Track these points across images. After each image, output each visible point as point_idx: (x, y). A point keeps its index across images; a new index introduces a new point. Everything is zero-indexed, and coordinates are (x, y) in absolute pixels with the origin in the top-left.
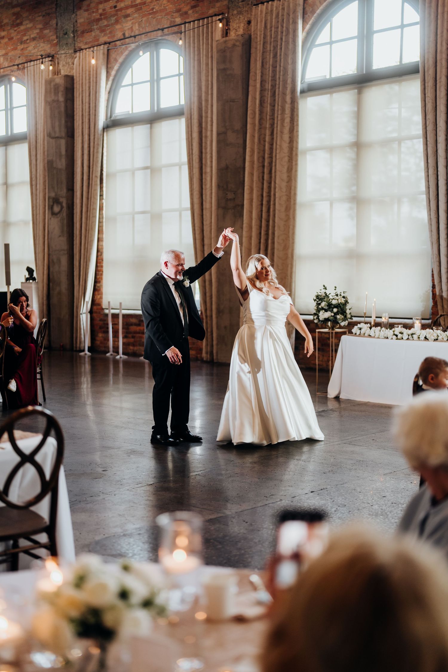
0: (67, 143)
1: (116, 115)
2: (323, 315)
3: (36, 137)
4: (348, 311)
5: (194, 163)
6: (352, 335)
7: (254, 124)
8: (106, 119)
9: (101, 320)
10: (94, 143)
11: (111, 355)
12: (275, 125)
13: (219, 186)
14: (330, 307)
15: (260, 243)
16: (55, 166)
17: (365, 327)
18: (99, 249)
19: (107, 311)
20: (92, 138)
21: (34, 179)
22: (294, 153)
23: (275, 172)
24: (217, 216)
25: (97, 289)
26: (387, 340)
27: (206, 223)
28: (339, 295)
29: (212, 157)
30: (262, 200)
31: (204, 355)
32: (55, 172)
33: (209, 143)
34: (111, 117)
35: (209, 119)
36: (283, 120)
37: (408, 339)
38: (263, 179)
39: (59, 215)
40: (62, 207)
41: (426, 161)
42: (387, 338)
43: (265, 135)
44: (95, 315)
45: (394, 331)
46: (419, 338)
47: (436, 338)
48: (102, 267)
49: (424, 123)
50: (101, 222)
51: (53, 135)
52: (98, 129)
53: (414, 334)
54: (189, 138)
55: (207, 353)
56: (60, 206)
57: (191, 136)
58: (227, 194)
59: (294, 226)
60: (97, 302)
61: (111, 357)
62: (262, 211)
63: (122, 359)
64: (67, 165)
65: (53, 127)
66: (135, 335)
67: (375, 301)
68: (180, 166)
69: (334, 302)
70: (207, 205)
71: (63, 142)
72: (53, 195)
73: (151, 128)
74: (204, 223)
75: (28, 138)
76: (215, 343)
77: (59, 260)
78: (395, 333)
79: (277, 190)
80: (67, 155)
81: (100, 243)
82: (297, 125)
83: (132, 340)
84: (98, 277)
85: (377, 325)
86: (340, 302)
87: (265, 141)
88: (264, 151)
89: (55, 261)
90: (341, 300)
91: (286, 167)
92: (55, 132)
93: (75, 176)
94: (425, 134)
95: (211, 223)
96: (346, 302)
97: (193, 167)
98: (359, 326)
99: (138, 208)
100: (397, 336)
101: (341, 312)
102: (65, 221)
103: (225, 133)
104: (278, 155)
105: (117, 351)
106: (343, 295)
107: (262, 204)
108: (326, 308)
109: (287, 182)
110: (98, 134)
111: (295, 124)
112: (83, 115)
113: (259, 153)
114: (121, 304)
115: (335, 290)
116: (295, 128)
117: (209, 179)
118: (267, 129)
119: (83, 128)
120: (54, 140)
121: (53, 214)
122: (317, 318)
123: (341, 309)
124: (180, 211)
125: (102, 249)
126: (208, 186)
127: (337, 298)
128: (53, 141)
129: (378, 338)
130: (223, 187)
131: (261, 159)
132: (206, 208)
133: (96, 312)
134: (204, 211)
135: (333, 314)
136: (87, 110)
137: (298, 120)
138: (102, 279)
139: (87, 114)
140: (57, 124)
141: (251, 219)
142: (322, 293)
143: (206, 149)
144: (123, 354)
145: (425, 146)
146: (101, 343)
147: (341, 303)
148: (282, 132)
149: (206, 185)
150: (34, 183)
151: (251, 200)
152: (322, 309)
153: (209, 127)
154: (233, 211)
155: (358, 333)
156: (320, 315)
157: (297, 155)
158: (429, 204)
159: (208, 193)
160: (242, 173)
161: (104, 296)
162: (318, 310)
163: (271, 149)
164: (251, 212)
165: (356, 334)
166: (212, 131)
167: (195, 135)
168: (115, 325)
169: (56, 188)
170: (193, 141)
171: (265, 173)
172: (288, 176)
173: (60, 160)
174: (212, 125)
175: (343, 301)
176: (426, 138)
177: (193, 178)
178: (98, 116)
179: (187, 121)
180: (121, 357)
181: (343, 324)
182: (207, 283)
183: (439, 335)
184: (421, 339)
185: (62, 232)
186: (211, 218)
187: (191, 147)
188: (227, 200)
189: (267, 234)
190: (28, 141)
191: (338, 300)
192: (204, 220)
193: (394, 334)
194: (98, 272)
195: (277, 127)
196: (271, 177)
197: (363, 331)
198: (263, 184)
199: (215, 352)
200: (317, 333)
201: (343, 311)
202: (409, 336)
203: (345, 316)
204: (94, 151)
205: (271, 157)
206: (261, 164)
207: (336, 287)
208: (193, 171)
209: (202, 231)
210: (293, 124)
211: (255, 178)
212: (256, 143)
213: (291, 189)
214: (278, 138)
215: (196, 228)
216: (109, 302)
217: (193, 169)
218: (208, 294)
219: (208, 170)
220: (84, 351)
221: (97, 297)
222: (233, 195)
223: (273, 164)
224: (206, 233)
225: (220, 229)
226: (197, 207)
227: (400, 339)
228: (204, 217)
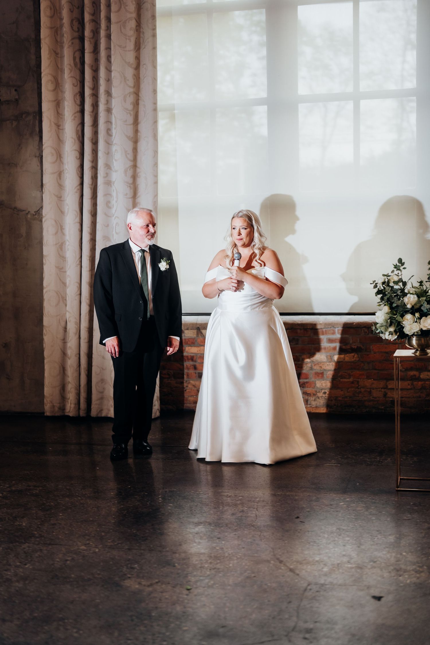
30: (82, 104)
38: (83, 63)
62: (82, 123)
104: (113, 16)
107: (83, 111)
122: (395, 331)
131: (76, 24)
141: (61, 138)
151: (58, 104)
154: (15, 123)
156: (403, 323)
157: (153, 17)
160: (33, 50)
164: (58, 126)
171: (86, 51)
189: (94, 167)
196: (96, 60)
198: (83, 72)
206: (77, 34)
211: (67, 60)
222: (14, 93)
223: (103, 33)
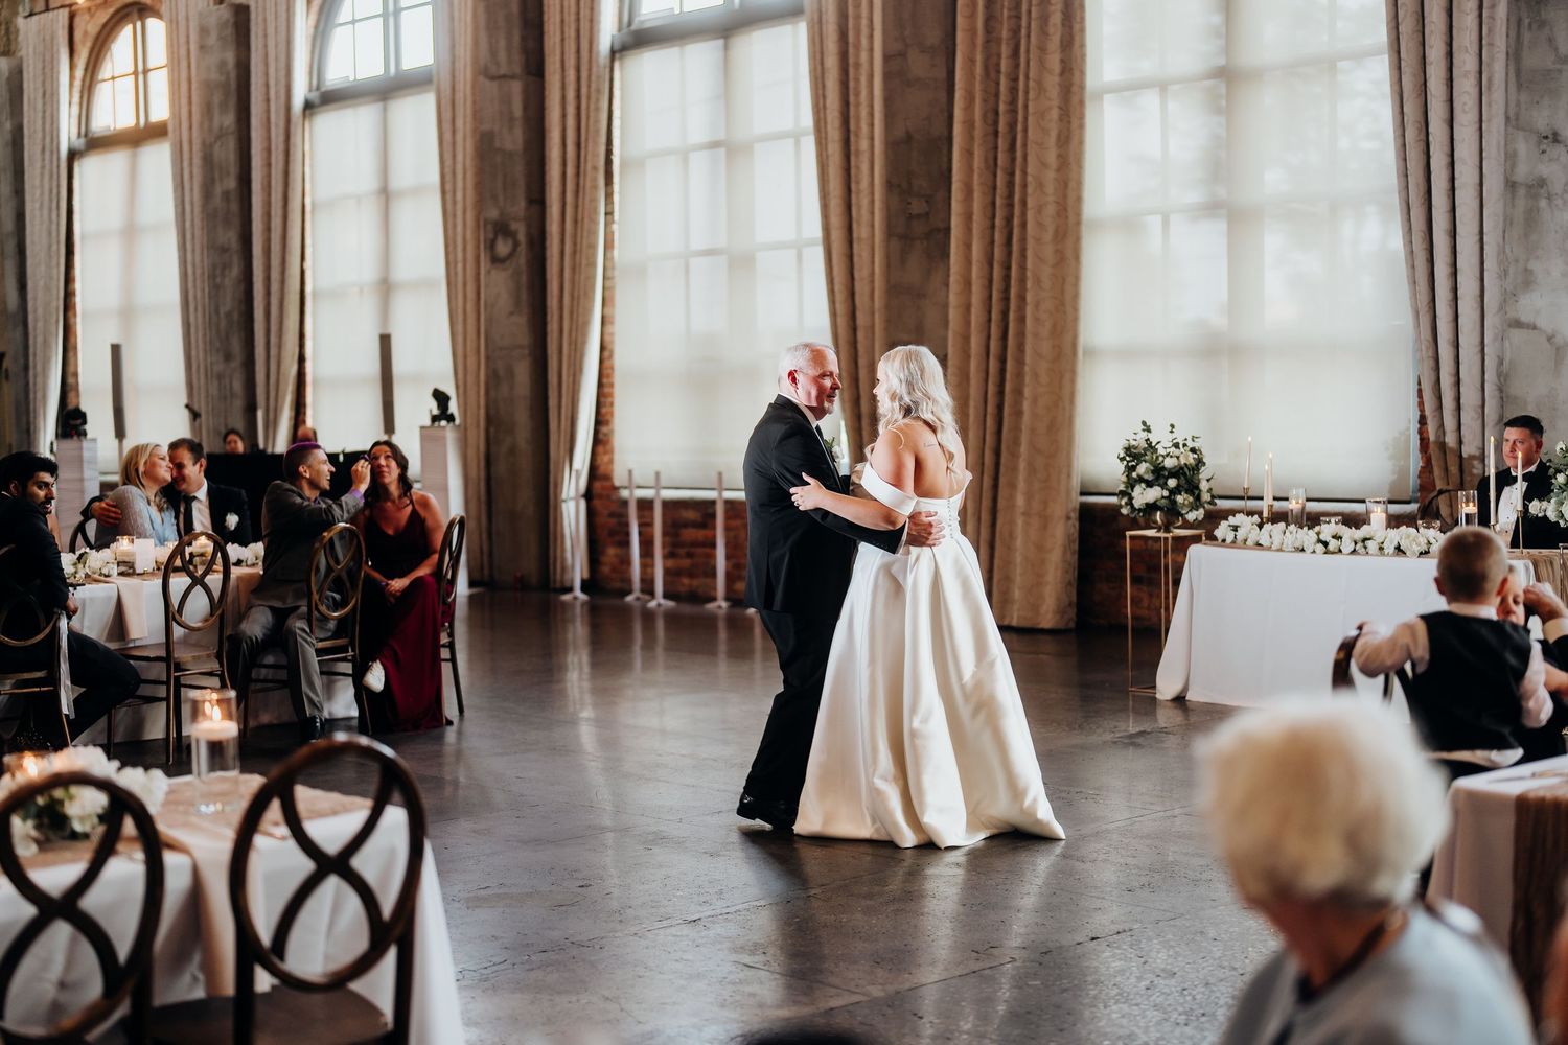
0: (526, 92)
1: (642, 18)
2: (1144, 496)
3: (453, 76)
4: (1204, 486)
5: (829, 127)
6: (1215, 543)
7: (972, 31)
8: (620, 30)
9: (612, 515)
10: (589, 86)
11: (638, 599)
12: (1024, 32)
13: (890, 185)
14: (1159, 475)
15: (989, 320)
16: (497, 144)
17: (1246, 523)
18: (605, 344)
19: (625, 494)
20: (584, 75)
21: (449, 177)
22: (1075, 100)
23: (1025, 145)
24: (888, 257)
25: (600, 441)
26: (1301, 554)
27: (861, 274)
28: (1181, 446)
29: (871, 115)
30: (994, 217)
32: (498, 159)
33: (863, 80)
34: (630, 24)
35: (864, 22)
36: (1044, 19)
37: (1354, 552)
38: (995, 164)
39: (508, 263)
40: (516, 244)
41: (1398, 109)
42: (1303, 550)
43: (999, 56)
44: (596, 502)
45: (1318, 534)
46: (1381, 549)
47: (1424, 548)
48: (612, 385)
49: (1393, 13)
50: (609, 278)
51: (493, 70)
52: (598, 53)
53: (1369, 539)
54: (815, 69)
56: (510, 243)
57: (822, 64)
58: (910, 203)
59: (1077, 278)
60: (602, 470)
61: (637, 604)
62: (992, 242)
63: (662, 609)
64: (527, 144)
65: (493, 53)
66: (693, 550)
67: (1271, 460)
68: (797, 137)
69: (1169, 463)
70: (861, 232)
71: (516, 87)
72: (493, 214)
73: (726, 48)
74: (856, 274)
75: (435, 80)
77: (511, 373)
78: (1322, 537)
79: (1030, 190)
80: (526, 119)
81: (608, 329)
82: (1082, 30)
83: (686, 563)
84: (604, 410)
85: (1278, 517)
86: (1183, 461)
87: (999, 72)
88: (997, 95)
89: (501, 373)
90: (1186, 456)
91: (1053, 134)
92: (498, 64)
93: (547, 168)
94: (1395, 42)
95: (872, 274)
96: (1200, 462)
97: (826, 138)
98: (1232, 520)
99: (697, 243)
100: (1326, 544)
101: (1186, 486)
102: (524, 278)
103: (903, 55)
104: (1030, 104)
105: (648, 588)
106: (1190, 444)
107: (993, 227)
108: (1149, 477)
109: (1058, 170)
110: (598, 66)
111: (1076, 27)
112: (562, 21)
113: (985, 101)
114: (658, 474)
115: (1171, 432)
116: (1077, 38)
117: (865, 167)
118: (1004, 42)
119: (563, 53)
120: (495, 84)
121: (496, 260)
122: (1126, 504)
123: (1186, 479)
124: (799, 247)
125: (612, 342)
126: (864, 184)
127: (1177, 452)
128: (492, 87)
129: (1280, 550)
130: (899, 186)
131: (990, 116)
132: (859, 239)
133: (600, 497)
134: (855, 246)
135: (1166, 493)
136: (573, 9)
137: (1083, 19)
138: (612, 414)
139: (573, 17)
140: (502, 43)
141: (968, 261)
142: (1139, 441)
143: (857, 95)
144: (666, 596)
145: (1396, 72)
146: (614, 570)
147: (1186, 464)
148: (1042, 49)
149: (858, 183)
150: (448, 187)
151: (968, 217)
152: (1141, 479)
153: (864, 41)
154: (925, 243)
155: (1229, 540)
156: (1133, 495)
157: (1082, 103)
158: (1406, 217)
159: (865, 201)
160: (945, 151)
161: (617, 457)
162: (1131, 483)
163: (1013, 90)
164: (968, 246)
165: (1224, 541)
166: (871, 50)
167: (832, 62)
168: (646, 525)
169: (501, 198)
170: (826, 75)
171: (1000, 150)
172: (1059, 156)
173: (511, 128)
174: (871, 36)
175: (1191, 459)
176: (1399, 53)
177: (828, 166)
178: (599, 22)
179: (811, 29)
180: (659, 605)
181: (1191, 516)
182: (865, 422)
183: (1433, 541)
184: (1386, 551)
185: (517, 303)
186: (873, 263)
187: (820, 92)
188: (911, 217)
189: (1006, 299)
190: (434, 87)
191: (1178, 457)
192: (856, 267)
193: (1320, 541)
194: (602, 400)
195: (1028, 36)
196: (1013, 160)
197: (1241, 534)
198: (995, 175)
200: (1128, 540)
201: (1192, 488)
202: (1356, 544)
203: (1198, 498)
204: (588, 107)
205: (1013, 111)
206: (991, 129)
207: (1172, 426)
208: (826, 149)
209: (852, 294)
210: (1071, 28)
211: (977, 162)
212: (978, 78)
213: (1066, 185)
214: (1031, 63)
215: (836, 288)
216: (630, 472)
217: (826, 144)
219: (864, 145)
220: (570, 590)
221: (603, 459)
222: (925, 204)
223: (1020, 127)
224: (861, 300)
225: (894, 290)
226: (837, 235)
227: (1333, 553)
228: (856, 259)
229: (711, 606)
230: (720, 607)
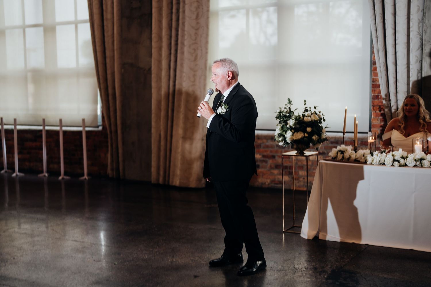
2: (294, 136)
11: (6, 172)
14: (301, 126)
15: (170, 54)
24: (121, 26)
26: (383, 167)
27: (108, 34)
28: (309, 111)
30: (172, 8)
31: (109, 171)
37: (415, 166)
42: (384, 164)
45: (393, 156)
55: (112, 170)
58: (132, 3)
61: (6, 175)
62: (172, 20)
63: (18, 177)
70: (108, 16)
74: (106, 34)
76: (121, 159)
78: (396, 158)
83: (27, 156)
90: (315, 117)
95: (113, 34)
96: (320, 119)
98: (339, 148)
99: (29, 21)
100: (398, 161)
101: (315, 131)
106: (313, 110)
107: (172, 13)
108: (295, 127)
114: (15, 119)
122: (282, 140)
123: (317, 128)
124: (76, 23)
127: (308, 114)
129: (371, 164)
132: (107, 19)
134: (105, 22)
135: (306, 135)
141: (161, 28)
142: (286, 108)
144: (20, 171)
147: (314, 120)
151: (160, 9)
152: (290, 128)
154: (139, 20)
155: (340, 158)
156: (286, 136)
159: (109, 2)
162: (285, 130)
164: (160, 21)
165: (334, 158)
168: (10, 140)
175: (317, 117)
182: (110, 98)
186: (113, 29)
188: (132, 9)
191: (310, 117)
192: (105, 31)
193: (394, 160)
197: (347, 155)
199: (121, 168)
201: (319, 132)
202: (416, 160)
203: (321, 137)
207: (305, 101)
209: (103, 42)
215: (97, 40)
218: (112, 109)
222: (139, 3)
224: (108, 45)
225: (123, 40)
226: (96, 17)
227: (403, 166)
228: (105, 27)
229: (41, 175)
230: (45, 176)
